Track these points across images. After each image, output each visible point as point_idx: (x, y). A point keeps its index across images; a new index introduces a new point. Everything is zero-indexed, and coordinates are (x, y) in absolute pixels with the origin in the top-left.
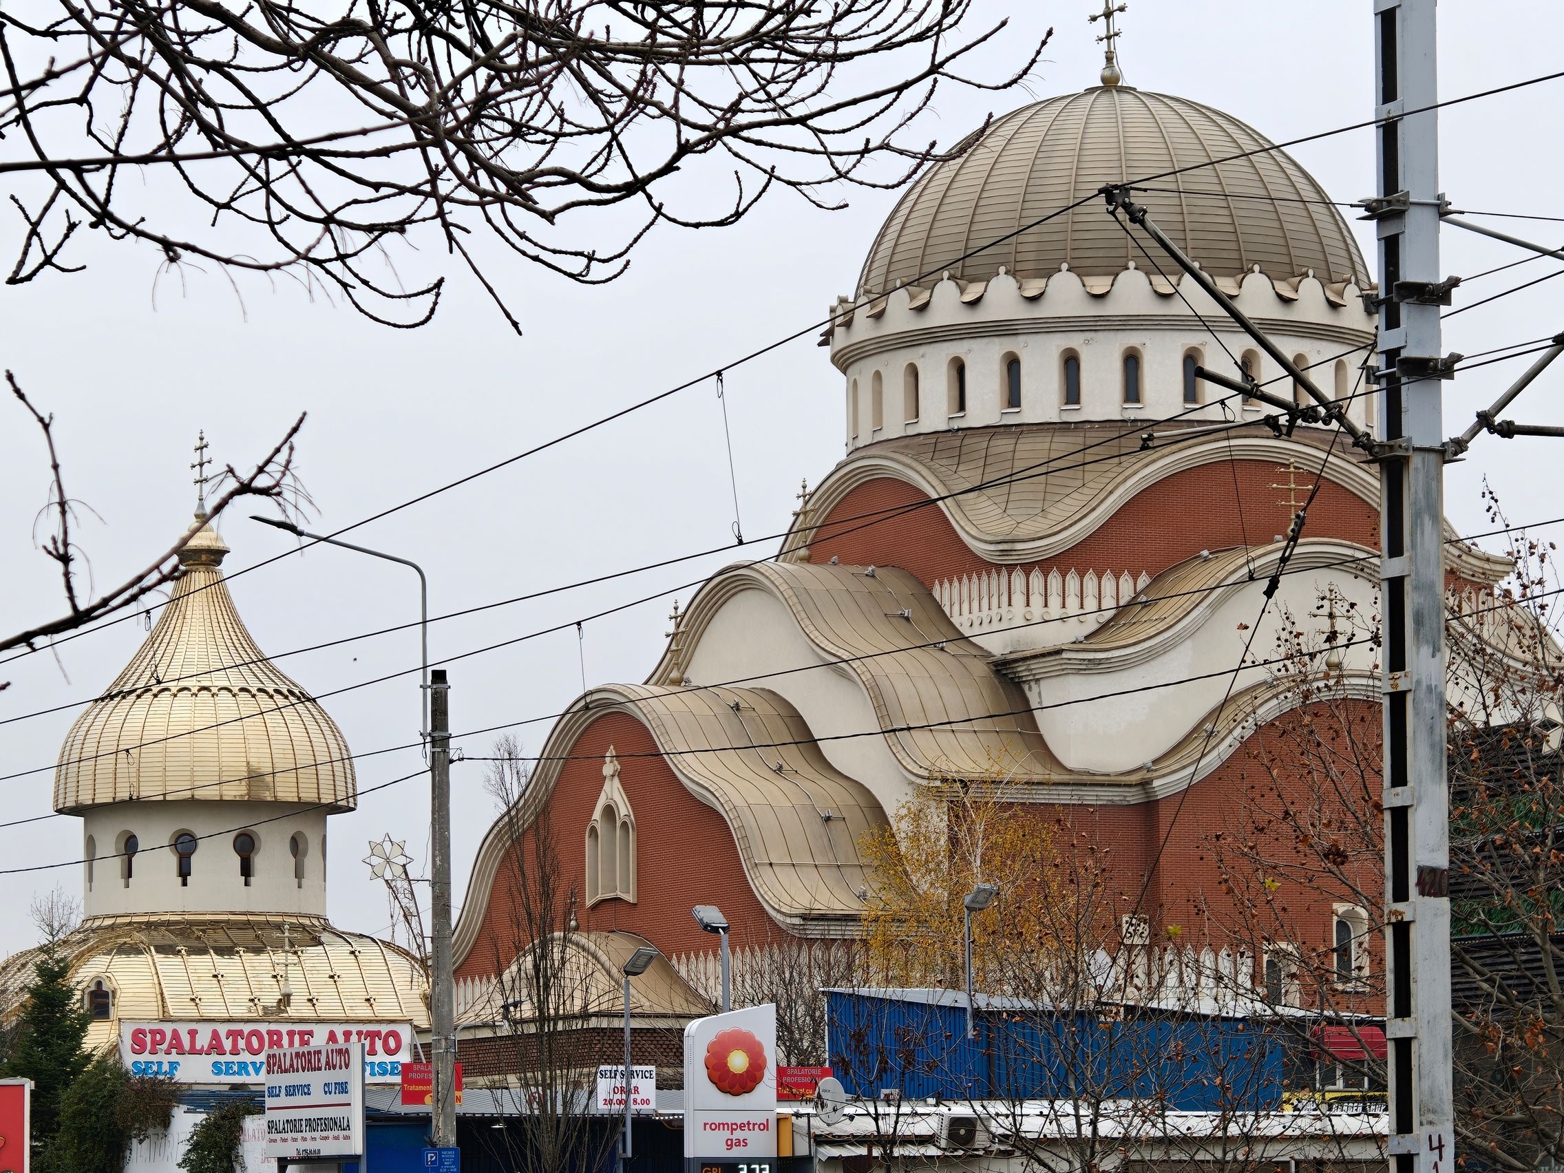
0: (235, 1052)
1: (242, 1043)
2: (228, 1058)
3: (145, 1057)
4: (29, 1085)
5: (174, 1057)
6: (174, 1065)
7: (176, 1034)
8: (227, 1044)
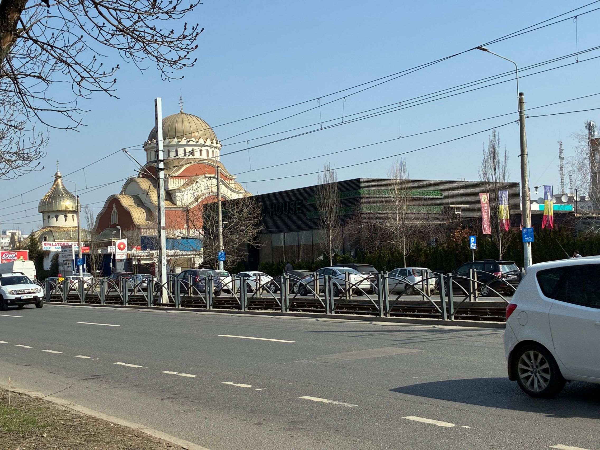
0: (58, 246)
1: (59, 245)
2: (57, 246)
3: (46, 247)
4: (28, 251)
5: (50, 246)
6: (50, 248)
7: (50, 244)
8: (57, 245)
